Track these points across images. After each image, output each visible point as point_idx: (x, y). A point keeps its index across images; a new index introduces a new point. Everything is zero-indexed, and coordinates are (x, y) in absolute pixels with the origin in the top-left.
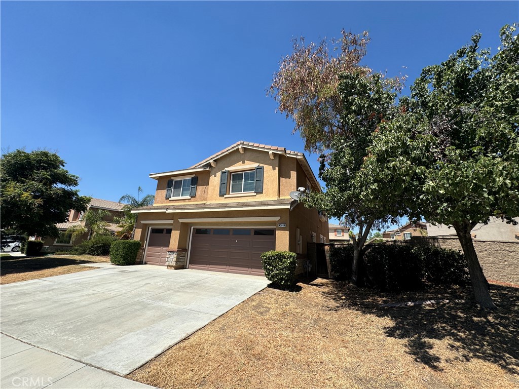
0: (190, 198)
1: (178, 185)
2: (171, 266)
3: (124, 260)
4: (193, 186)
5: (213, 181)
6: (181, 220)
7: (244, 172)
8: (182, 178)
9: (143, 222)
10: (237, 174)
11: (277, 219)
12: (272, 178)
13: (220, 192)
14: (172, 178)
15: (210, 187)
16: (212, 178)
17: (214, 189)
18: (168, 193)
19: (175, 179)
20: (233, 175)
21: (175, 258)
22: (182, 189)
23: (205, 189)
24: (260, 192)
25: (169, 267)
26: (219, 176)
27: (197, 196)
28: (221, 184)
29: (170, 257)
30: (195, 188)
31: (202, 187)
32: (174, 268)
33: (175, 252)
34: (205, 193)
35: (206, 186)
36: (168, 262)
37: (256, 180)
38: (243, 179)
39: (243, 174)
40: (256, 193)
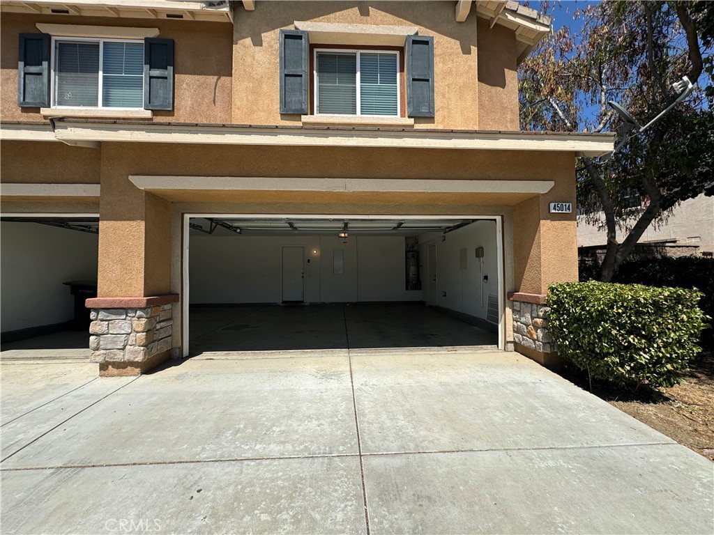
0: (148, 114)
1: (81, 60)
2: (121, 365)
4: (156, 73)
5: (249, 60)
6: (144, 183)
7: (359, 52)
8: (98, 37)
10: (333, 56)
11: (542, 187)
12: (461, 81)
14: (43, 29)
15: (240, 83)
16: (243, 49)
17: (255, 92)
18: (31, 86)
19: (60, 34)
20: (320, 56)
21: (137, 332)
22: (104, 77)
23: (215, 88)
24: (431, 119)
25: (110, 367)
26: (272, 47)
27: (179, 109)
28: (286, 75)
29: (111, 332)
30: (166, 78)
31: (197, 77)
32: (138, 370)
33: (135, 310)
34: (218, 103)
35: (216, 77)
36: (104, 352)
37: (414, 80)
38: (355, 73)
39: (354, 57)
40: (413, 120)
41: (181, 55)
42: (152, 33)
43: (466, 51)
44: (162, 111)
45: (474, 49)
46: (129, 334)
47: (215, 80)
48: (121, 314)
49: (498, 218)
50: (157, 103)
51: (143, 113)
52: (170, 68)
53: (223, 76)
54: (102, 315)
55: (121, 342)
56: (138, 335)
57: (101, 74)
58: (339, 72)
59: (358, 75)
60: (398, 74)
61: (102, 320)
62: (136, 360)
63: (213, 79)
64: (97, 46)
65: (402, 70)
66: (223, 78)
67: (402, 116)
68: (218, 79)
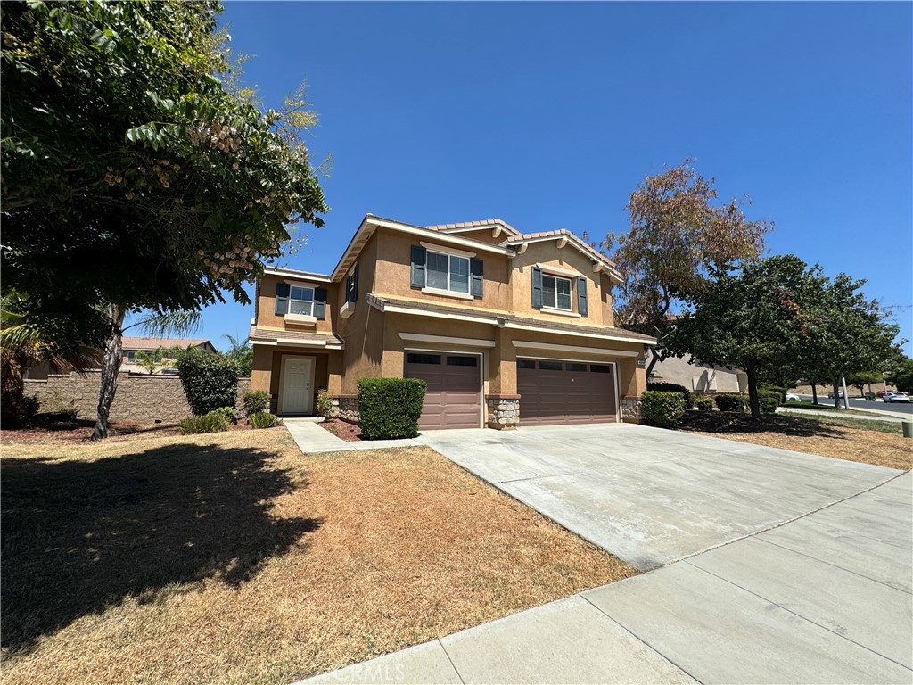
0: (472, 298)
2: (509, 425)
4: (475, 276)
5: (518, 278)
7: (556, 278)
8: (450, 253)
11: (636, 355)
12: (595, 298)
13: (533, 301)
14: (423, 244)
15: (515, 288)
17: (522, 294)
18: (417, 275)
19: (430, 248)
20: (543, 278)
21: (516, 410)
24: (585, 314)
25: (505, 426)
26: (527, 273)
27: (485, 297)
28: (534, 288)
29: (508, 410)
30: (480, 280)
34: (501, 295)
37: (581, 297)
38: (554, 287)
39: (554, 280)
40: (581, 315)
41: (486, 269)
42: (474, 255)
43: (597, 287)
44: (479, 296)
45: (599, 286)
46: (513, 411)
48: (511, 402)
49: (614, 364)
50: (476, 293)
51: (469, 296)
52: (482, 276)
53: (503, 282)
55: (511, 414)
57: (449, 274)
58: (548, 287)
59: (556, 289)
60: (571, 291)
61: (504, 404)
62: (517, 422)
63: (498, 283)
64: (447, 257)
65: (572, 289)
67: (573, 311)
68: (500, 284)
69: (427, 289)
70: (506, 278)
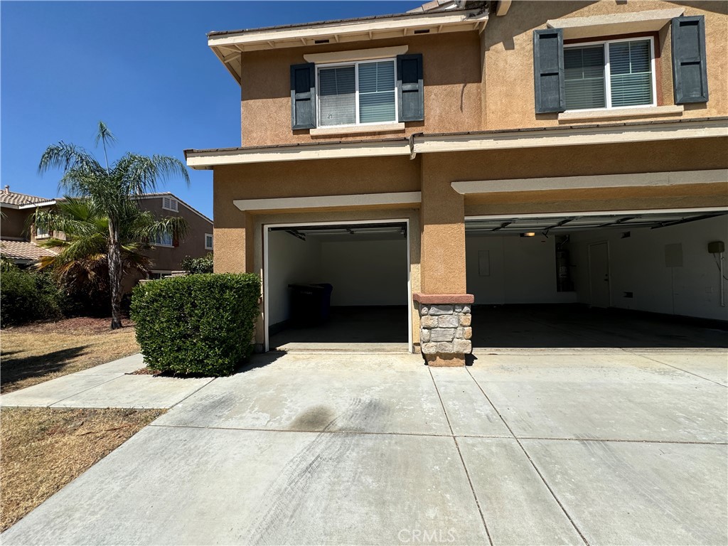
0: (402, 126)
1: (339, 82)
2: (448, 357)
3: (225, 354)
4: (408, 87)
5: (501, 64)
7: (607, 43)
8: (355, 59)
9: (244, 205)
13: (539, 101)
14: (309, 58)
15: (491, 86)
16: (495, 55)
17: (509, 94)
18: (301, 110)
19: (322, 62)
20: (567, 51)
21: (464, 326)
22: (360, 96)
23: (462, 96)
25: (438, 357)
26: (524, 48)
27: (428, 119)
28: (542, 75)
29: (441, 326)
30: (417, 91)
31: (444, 87)
32: (463, 361)
33: (462, 306)
34: (465, 110)
35: (462, 85)
36: (435, 344)
37: (682, 64)
38: (603, 64)
39: (602, 49)
40: (682, 107)
41: (429, 68)
42: (403, 50)
44: (413, 120)
46: (456, 328)
47: (462, 88)
48: (449, 310)
50: (410, 115)
51: (396, 124)
52: (421, 81)
53: (469, 83)
54: (433, 310)
55: (451, 335)
56: (465, 328)
57: (357, 93)
58: (584, 66)
59: (607, 67)
60: (653, 61)
61: (432, 315)
62: (465, 352)
63: (459, 87)
64: (353, 68)
65: (658, 55)
66: (469, 85)
67: (660, 104)
68: (464, 87)
69: (319, 130)
70: (475, 73)
